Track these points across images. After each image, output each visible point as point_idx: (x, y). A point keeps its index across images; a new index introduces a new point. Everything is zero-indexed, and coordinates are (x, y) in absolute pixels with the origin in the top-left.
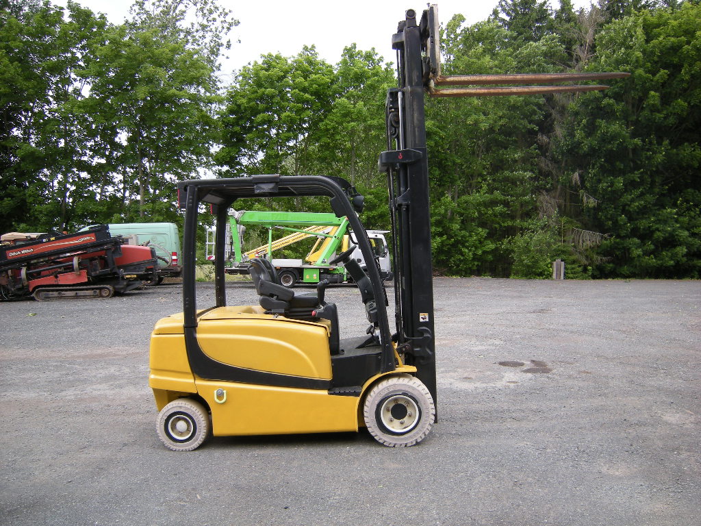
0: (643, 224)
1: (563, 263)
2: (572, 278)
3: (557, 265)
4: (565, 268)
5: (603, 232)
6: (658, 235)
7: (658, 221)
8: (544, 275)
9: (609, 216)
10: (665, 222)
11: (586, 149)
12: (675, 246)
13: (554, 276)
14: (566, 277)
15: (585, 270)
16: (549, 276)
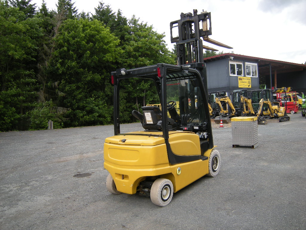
0: (81, 104)
1: (52, 122)
2: (56, 128)
3: (50, 123)
4: (54, 124)
5: (67, 107)
6: (87, 108)
7: (87, 103)
8: (45, 128)
9: (68, 101)
10: (89, 104)
11: (61, 72)
12: (93, 113)
13: (49, 128)
14: (54, 128)
15: (61, 125)
16: (47, 128)
